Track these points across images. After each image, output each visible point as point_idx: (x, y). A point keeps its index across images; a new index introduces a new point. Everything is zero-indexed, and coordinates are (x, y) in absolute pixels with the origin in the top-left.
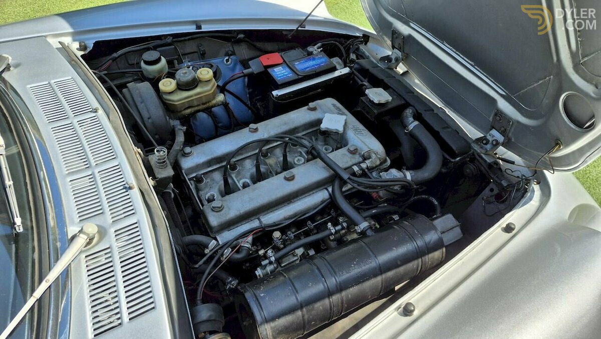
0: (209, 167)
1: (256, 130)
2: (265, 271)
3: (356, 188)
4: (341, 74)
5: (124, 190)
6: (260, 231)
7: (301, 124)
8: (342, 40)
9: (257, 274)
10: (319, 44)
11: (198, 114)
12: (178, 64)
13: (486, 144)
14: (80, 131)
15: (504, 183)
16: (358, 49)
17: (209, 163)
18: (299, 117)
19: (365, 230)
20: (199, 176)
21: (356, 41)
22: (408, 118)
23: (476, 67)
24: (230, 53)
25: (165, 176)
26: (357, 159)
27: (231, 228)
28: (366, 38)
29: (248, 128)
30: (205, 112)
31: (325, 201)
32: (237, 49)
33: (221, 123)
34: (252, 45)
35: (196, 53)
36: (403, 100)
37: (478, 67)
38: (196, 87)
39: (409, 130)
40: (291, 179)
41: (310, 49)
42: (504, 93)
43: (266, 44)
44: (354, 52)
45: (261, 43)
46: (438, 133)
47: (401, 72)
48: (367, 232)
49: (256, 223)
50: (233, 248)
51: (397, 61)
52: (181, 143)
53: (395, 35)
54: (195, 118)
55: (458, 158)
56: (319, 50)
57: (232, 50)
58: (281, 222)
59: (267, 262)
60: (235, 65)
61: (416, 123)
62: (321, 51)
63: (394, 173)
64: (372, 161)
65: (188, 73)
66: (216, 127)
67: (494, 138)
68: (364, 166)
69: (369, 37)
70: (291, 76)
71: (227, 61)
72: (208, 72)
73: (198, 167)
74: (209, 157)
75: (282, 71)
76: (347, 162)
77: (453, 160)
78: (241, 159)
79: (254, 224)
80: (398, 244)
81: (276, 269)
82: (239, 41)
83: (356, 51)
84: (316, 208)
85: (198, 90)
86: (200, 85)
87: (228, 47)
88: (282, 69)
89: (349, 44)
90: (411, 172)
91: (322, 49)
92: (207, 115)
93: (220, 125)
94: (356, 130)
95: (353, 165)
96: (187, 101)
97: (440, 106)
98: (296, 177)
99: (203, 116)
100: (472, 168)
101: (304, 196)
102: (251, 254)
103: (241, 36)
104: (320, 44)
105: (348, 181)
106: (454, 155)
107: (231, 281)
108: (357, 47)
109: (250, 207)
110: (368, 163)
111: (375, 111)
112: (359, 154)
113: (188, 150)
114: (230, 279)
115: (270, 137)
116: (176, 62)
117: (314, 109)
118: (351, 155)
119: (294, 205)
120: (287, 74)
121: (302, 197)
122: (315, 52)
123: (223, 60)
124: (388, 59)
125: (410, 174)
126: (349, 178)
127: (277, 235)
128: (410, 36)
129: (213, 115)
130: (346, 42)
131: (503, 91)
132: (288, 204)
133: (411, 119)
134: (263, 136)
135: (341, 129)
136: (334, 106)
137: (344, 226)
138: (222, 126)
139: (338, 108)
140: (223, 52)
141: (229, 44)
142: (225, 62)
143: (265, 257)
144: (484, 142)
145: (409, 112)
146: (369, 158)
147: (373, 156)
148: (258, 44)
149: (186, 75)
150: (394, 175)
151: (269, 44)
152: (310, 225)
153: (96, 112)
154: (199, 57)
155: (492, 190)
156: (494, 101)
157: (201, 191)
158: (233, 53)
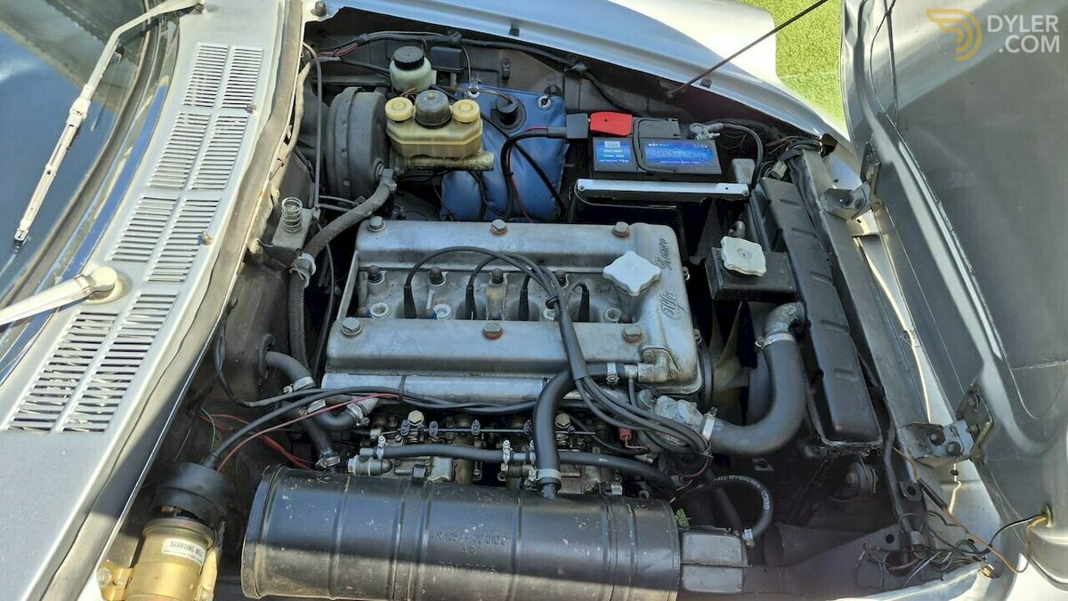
0: (401, 262)
1: (501, 232)
2: (362, 465)
3: (585, 403)
4: (725, 191)
5: (196, 242)
6: (395, 399)
7: (585, 253)
8: (775, 132)
9: (349, 465)
10: (718, 125)
11: (460, 172)
12: (458, 81)
13: (936, 443)
14: (212, 132)
15: (916, 538)
16: (797, 158)
17: (403, 255)
18: (588, 238)
19: (543, 482)
20: (374, 270)
21: (804, 142)
22: (777, 320)
23: (973, 277)
24: (553, 89)
25: (284, 246)
26: (631, 353)
27: (360, 372)
28: (829, 144)
29: (490, 224)
30: (472, 174)
31: (530, 401)
32: (571, 86)
33: (492, 201)
34: (599, 89)
35: (495, 74)
36: (794, 284)
37: (977, 279)
38: (442, 126)
39: (766, 344)
40: (491, 336)
41: (695, 128)
42: (999, 355)
43: (626, 94)
44: (787, 162)
45: (617, 90)
46: (820, 373)
47: (867, 231)
48: (546, 488)
49: (395, 382)
50: (328, 405)
51: (861, 207)
52: (372, 208)
53: (869, 154)
54: (451, 178)
55: (839, 443)
56: (711, 135)
57: (560, 86)
58: (434, 400)
59: (369, 451)
60: (555, 114)
61: (788, 337)
62: (714, 138)
63: (685, 412)
64: (650, 370)
65: (435, 100)
66: (484, 206)
67: (956, 439)
68: (630, 371)
69: (836, 142)
70: (627, 163)
71: (545, 101)
72: (472, 108)
73: (381, 255)
74: (404, 247)
75: (617, 149)
76: (608, 351)
77: (825, 441)
78: (458, 271)
79: (389, 382)
80: (578, 538)
81: (382, 471)
82: (577, 76)
83: (792, 161)
84: (508, 405)
85: (444, 132)
86: (452, 125)
87: (556, 78)
88: (619, 146)
89: (784, 142)
90: (720, 423)
91: (718, 134)
92: (474, 179)
93: (491, 204)
94: (667, 302)
95: (611, 362)
96: (421, 145)
97: (905, 329)
98: (504, 338)
99: (465, 179)
100: (862, 476)
101: (506, 375)
102: (357, 428)
103: (581, 67)
104: (721, 124)
105: (578, 384)
106: (831, 433)
107: (328, 456)
108: (797, 153)
109: (400, 353)
110: (641, 371)
111: (721, 283)
112: (640, 347)
113: (377, 221)
114: (328, 452)
115: (501, 252)
116: (454, 77)
117: (622, 236)
118: (624, 342)
119: (472, 382)
120: (622, 158)
121: (502, 375)
122: (700, 136)
123: (537, 99)
124: (845, 197)
125: (715, 426)
126: (582, 379)
127: (416, 417)
128: (891, 168)
129: (483, 183)
130: (781, 138)
131: (1000, 349)
132: (472, 376)
133: (785, 327)
134: (509, 247)
135: (635, 289)
136: (661, 244)
137: (531, 458)
138: (492, 206)
139: (665, 251)
140: (543, 85)
141: (559, 75)
142: (540, 103)
143: (374, 444)
144: (934, 437)
145: (788, 311)
146: (653, 361)
147: (662, 361)
148: (610, 91)
149: (431, 102)
150: (678, 414)
151: (633, 95)
152: (476, 428)
153: (251, 112)
154: (498, 82)
155: (890, 539)
156: (979, 364)
157: (372, 294)
158: (560, 93)
